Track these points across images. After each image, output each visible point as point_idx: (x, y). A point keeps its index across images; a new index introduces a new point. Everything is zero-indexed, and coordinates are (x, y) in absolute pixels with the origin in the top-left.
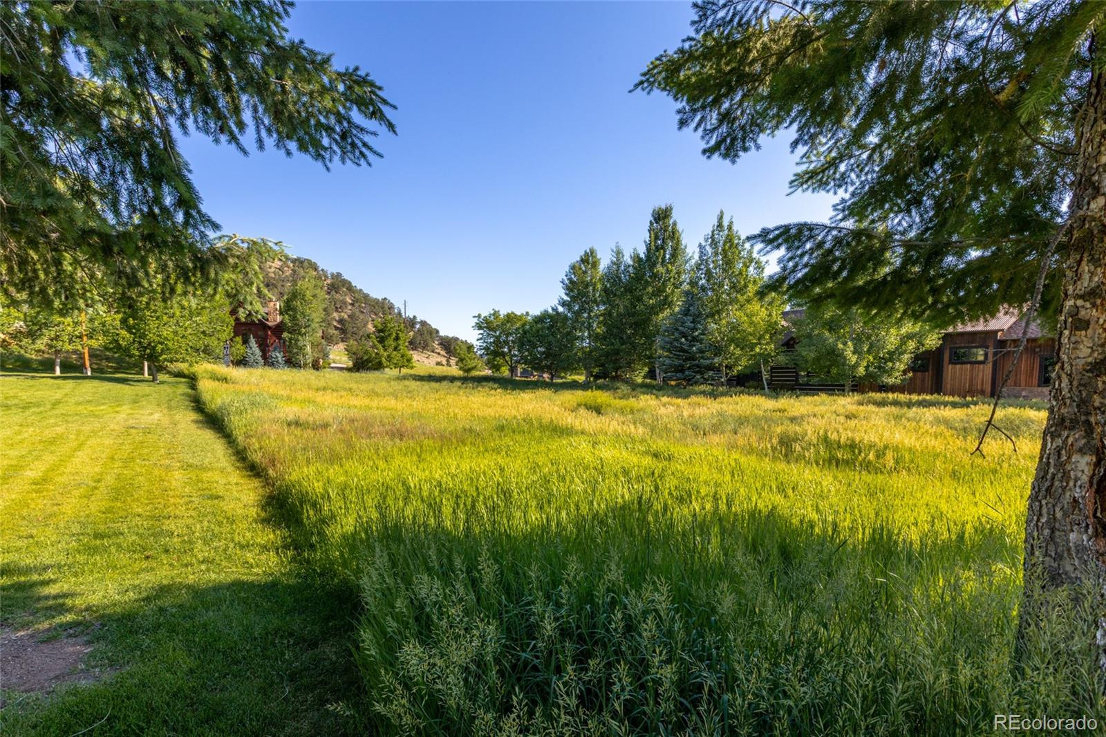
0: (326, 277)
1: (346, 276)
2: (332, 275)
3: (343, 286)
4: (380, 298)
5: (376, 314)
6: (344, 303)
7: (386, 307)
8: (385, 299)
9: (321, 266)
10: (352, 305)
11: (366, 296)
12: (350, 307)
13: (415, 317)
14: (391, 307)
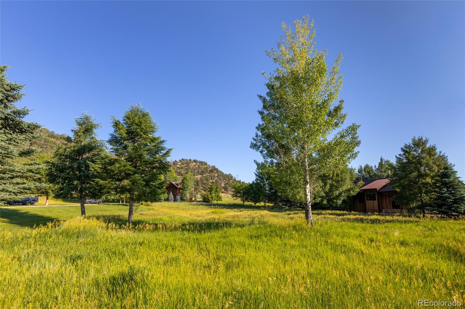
0: (210, 167)
1: (216, 167)
2: (212, 166)
3: (215, 170)
4: (228, 174)
5: (225, 180)
6: (214, 177)
7: (230, 177)
8: (230, 174)
9: (208, 164)
10: (217, 177)
11: (223, 173)
12: (216, 178)
13: (240, 180)
14: (232, 177)
